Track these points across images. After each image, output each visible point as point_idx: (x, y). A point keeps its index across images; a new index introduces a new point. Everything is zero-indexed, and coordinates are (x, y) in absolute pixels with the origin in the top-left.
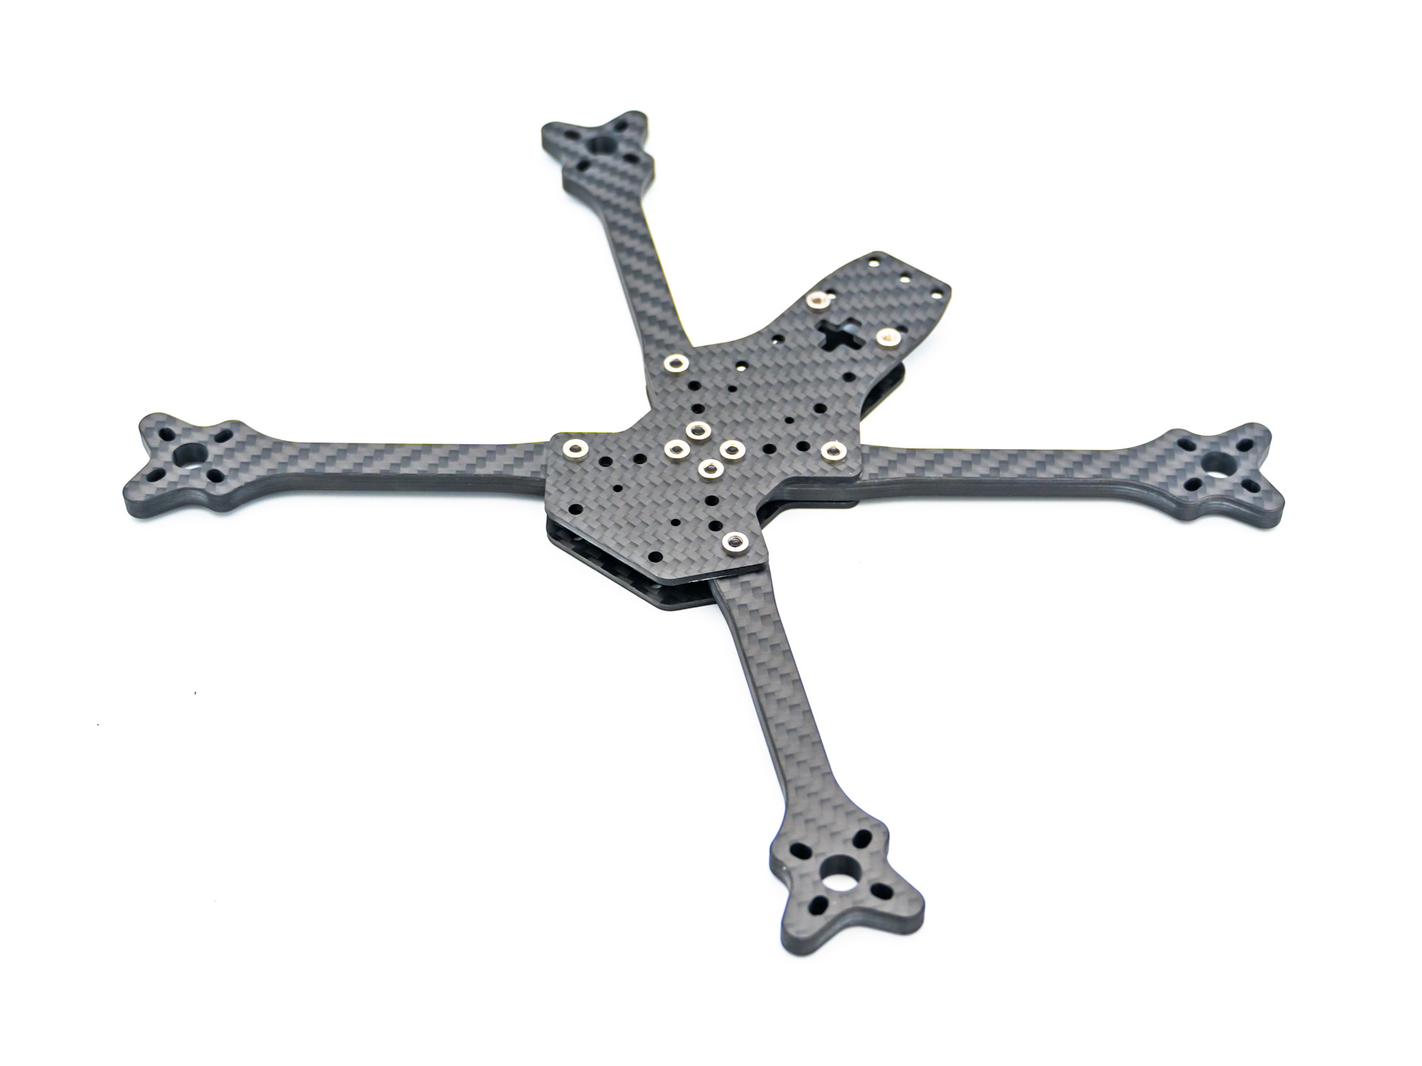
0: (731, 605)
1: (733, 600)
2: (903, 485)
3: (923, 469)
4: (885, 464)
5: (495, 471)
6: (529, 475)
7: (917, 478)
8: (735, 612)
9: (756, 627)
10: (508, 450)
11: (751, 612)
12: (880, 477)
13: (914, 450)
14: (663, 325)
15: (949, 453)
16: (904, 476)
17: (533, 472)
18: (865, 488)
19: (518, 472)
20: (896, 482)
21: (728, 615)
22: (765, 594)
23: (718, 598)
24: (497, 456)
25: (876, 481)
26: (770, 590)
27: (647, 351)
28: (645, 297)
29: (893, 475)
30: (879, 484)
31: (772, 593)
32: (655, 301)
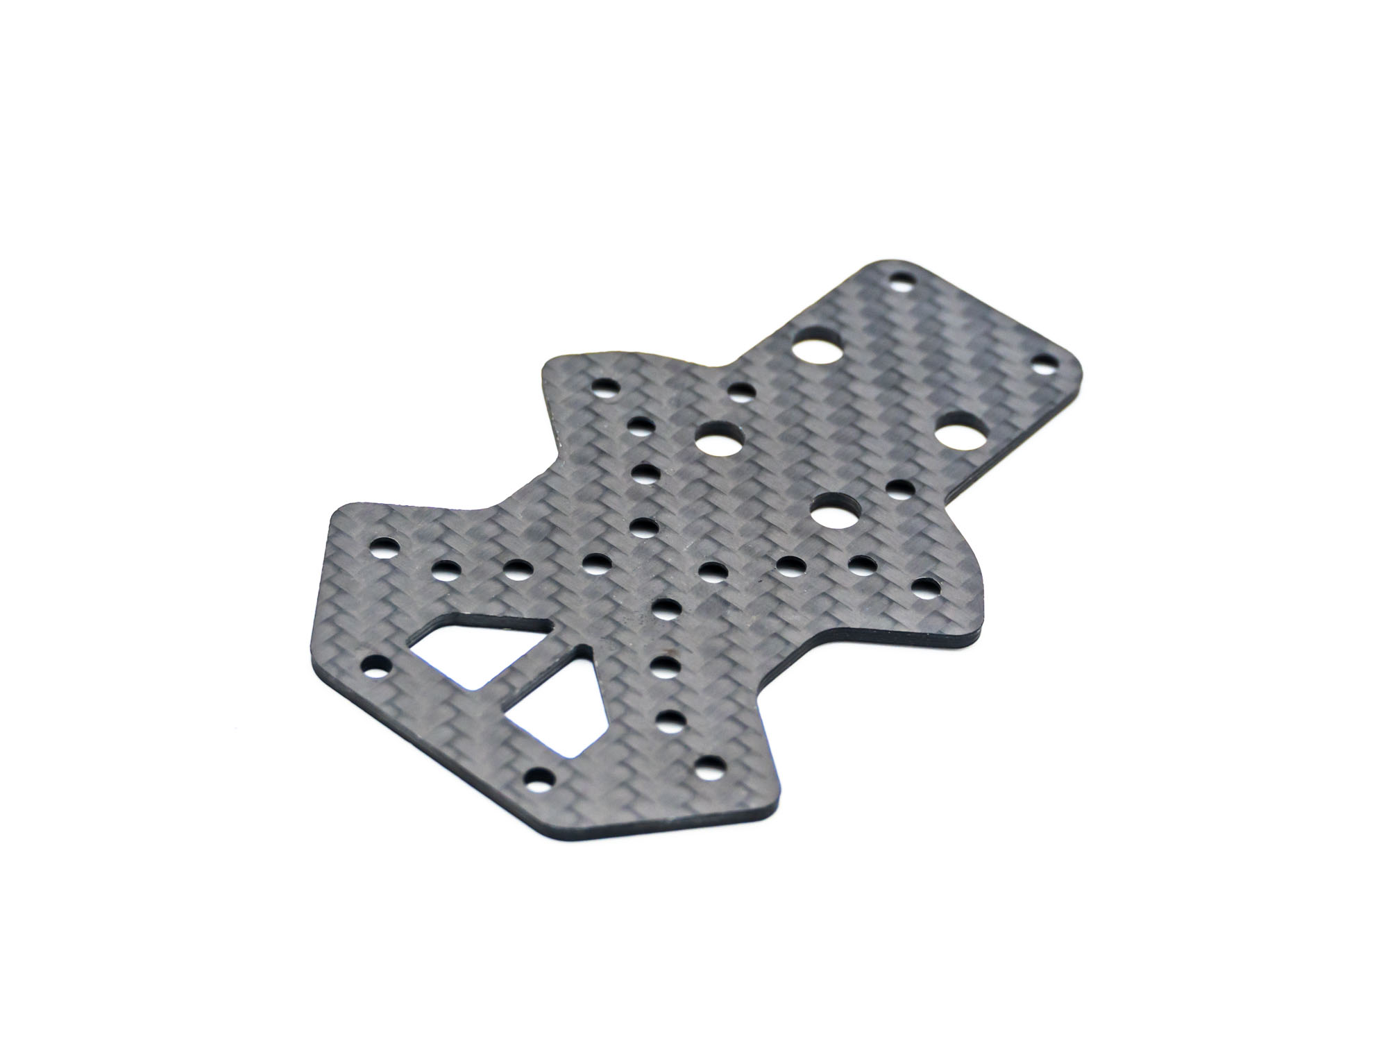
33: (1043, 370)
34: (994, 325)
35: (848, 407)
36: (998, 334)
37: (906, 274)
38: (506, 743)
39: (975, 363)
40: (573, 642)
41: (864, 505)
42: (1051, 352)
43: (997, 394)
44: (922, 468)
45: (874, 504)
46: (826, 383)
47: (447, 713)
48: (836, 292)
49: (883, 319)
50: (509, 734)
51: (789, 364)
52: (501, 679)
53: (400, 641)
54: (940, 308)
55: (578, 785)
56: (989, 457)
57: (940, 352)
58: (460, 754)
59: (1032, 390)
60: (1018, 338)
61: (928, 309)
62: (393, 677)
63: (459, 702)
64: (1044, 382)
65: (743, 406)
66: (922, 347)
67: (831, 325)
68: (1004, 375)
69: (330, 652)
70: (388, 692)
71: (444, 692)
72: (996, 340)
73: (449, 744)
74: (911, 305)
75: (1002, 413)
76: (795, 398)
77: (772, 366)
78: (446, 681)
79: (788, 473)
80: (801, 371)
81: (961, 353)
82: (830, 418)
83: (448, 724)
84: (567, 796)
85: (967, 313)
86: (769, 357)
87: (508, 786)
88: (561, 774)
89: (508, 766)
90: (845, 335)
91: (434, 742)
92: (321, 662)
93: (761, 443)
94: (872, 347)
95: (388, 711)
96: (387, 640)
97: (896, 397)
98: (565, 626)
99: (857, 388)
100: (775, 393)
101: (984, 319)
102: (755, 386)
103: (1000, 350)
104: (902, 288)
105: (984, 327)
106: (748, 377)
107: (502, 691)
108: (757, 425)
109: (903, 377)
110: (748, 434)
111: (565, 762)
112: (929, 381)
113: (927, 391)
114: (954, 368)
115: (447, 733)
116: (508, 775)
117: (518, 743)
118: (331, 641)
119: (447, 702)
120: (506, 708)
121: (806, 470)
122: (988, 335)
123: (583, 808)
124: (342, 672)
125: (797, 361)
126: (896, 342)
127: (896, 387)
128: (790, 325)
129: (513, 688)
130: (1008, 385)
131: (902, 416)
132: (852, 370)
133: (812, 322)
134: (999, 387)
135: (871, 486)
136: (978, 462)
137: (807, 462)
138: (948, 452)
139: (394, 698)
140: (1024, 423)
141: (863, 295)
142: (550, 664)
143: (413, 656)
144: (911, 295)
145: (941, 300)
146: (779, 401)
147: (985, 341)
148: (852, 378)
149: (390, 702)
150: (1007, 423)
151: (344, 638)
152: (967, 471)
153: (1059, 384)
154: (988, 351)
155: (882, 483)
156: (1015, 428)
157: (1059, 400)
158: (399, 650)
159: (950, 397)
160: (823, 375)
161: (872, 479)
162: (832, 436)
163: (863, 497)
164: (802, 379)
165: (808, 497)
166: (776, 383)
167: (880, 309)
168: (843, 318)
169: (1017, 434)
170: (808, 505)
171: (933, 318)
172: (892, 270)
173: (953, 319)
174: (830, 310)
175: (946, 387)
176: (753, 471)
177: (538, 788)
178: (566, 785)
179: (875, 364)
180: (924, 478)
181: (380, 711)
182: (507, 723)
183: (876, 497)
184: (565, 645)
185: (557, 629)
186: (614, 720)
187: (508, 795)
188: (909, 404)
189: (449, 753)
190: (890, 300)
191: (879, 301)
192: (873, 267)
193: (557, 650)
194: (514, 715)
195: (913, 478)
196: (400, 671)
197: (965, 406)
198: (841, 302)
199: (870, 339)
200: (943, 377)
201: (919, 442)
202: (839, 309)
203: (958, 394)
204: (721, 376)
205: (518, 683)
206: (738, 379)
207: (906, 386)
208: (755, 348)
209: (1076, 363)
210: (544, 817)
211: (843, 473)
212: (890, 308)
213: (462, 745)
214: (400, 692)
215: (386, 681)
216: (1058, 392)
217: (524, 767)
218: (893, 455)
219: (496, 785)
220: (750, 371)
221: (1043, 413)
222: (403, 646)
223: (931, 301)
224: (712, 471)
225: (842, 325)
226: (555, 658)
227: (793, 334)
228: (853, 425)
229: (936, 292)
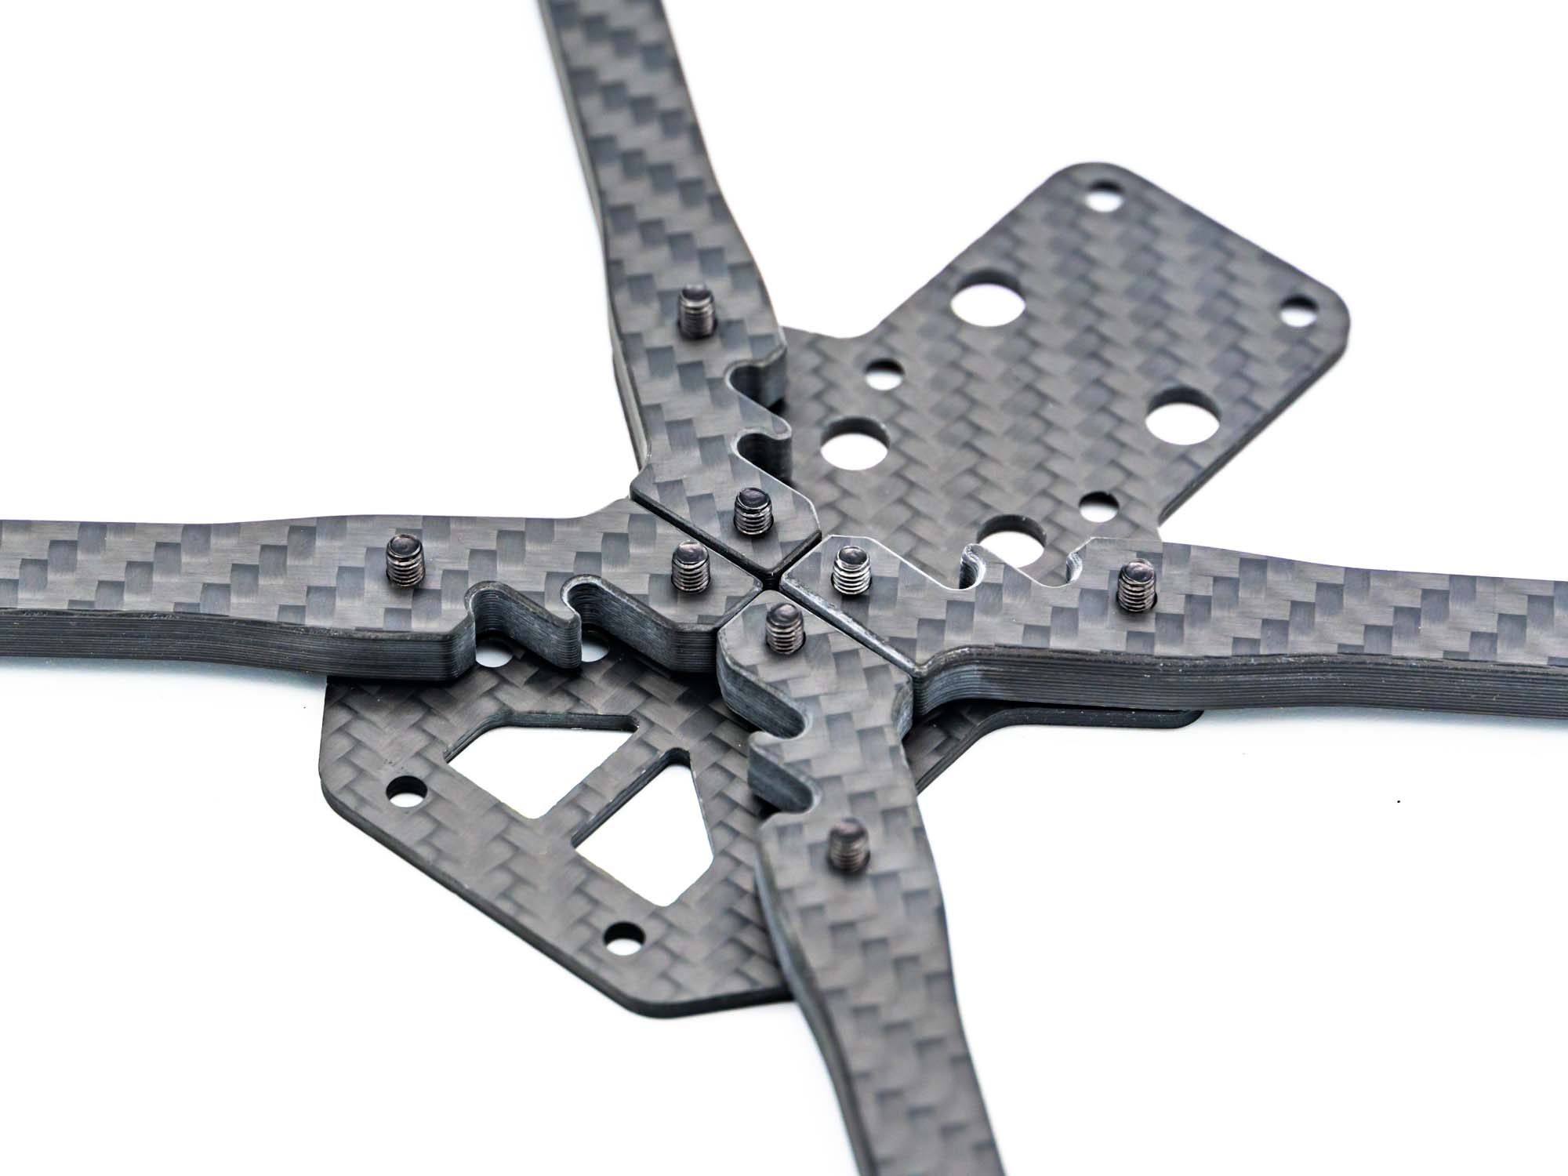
0: (835, 1008)
1: (840, 992)
2: (1330, 676)
3: (1387, 632)
4: (1282, 613)
5: (177, 604)
6: (272, 615)
7: (1368, 660)
8: (846, 1029)
9: (902, 1071)
10: (215, 541)
11: (890, 1029)
12: (1263, 651)
13: (1366, 574)
14: (662, 176)
15: (1465, 586)
16: (1333, 649)
17: (283, 608)
18: (1220, 679)
19: (241, 607)
20: (1311, 664)
21: (823, 1033)
22: (931, 978)
23: (797, 985)
24: (185, 559)
25: (1253, 661)
26: (942, 967)
27: (613, 256)
28: (613, 93)
29: (1303, 644)
30: (1260, 669)
31: (949, 975)
32: (642, 108)
33: (1298, 319)
34: (1231, 255)
35: (1029, 387)
36: (1236, 268)
37: (1110, 180)
38: (580, 890)
39: (1204, 313)
40: (664, 747)
41: (1047, 531)
42: (1309, 292)
43: (1233, 358)
44: (1129, 474)
45: (1063, 529)
46: (999, 353)
47: (502, 852)
48: (1014, 216)
49: (1078, 253)
50: (583, 876)
51: (949, 327)
52: (571, 802)
53: (436, 755)
54: (1156, 232)
55: (675, 943)
56: (1219, 451)
57: (1155, 299)
58: (521, 908)
59: (1281, 349)
60: (1260, 273)
61: (1139, 234)
62: (428, 805)
63: (516, 836)
64: (1300, 337)
65: (888, 394)
66: (1131, 292)
67: (1006, 267)
68: (1243, 330)
69: (345, 775)
70: (424, 827)
71: (497, 823)
72: (1232, 278)
73: (505, 895)
74: (1115, 230)
75: (1240, 388)
76: (958, 379)
77: (927, 332)
78: (499, 807)
79: (948, 489)
80: (965, 337)
81: (1185, 299)
82: (1004, 406)
83: (503, 867)
84: (660, 959)
85: (1193, 239)
86: (921, 319)
87: (584, 949)
88: (652, 930)
89: (583, 921)
90: (1025, 281)
91: (485, 893)
92: (334, 789)
93: (911, 447)
94: (1064, 296)
95: (424, 852)
96: (419, 754)
97: (1094, 369)
98: (651, 724)
99: (1041, 359)
100: (930, 372)
101: (1217, 245)
102: (902, 362)
103: (1240, 292)
104: (1104, 203)
105: (1217, 257)
106: (892, 350)
107: (572, 819)
108: (905, 421)
109: (1104, 339)
110: (892, 434)
111: (657, 913)
112: (1140, 343)
113: (1137, 358)
114: (1175, 324)
115: (503, 880)
116: (584, 933)
117: (594, 889)
118: (346, 759)
119: (501, 837)
120: (577, 841)
121: (970, 483)
122: (1221, 270)
123: (680, 973)
124: (362, 800)
125: (960, 323)
126: (1096, 288)
127: (1094, 355)
128: (950, 269)
129: (586, 813)
130: (1248, 345)
131: (1101, 396)
132: (1036, 333)
133: (981, 263)
134: (1234, 347)
135: (1059, 502)
136: (1205, 460)
137: (972, 471)
138: (1162, 449)
139: (431, 835)
140: (1267, 402)
141: (1051, 219)
142: (634, 778)
143: (453, 774)
144: (1117, 215)
145: (1158, 221)
146: (937, 383)
147: (1218, 281)
148: (1035, 344)
149: (426, 841)
150: (1245, 400)
151: (364, 753)
152: (1188, 474)
153: (1317, 340)
154: (1222, 294)
155: (1071, 496)
156: (1256, 408)
157: (1317, 364)
158: (435, 767)
159: (1165, 365)
160: (995, 342)
161: (1060, 492)
162: (1008, 432)
163: (1048, 520)
164: (966, 349)
165: (975, 523)
166: (932, 358)
167: (1073, 238)
168: (1022, 255)
169: (1259, 417)
170: (974, 534)
171: (1146, 249)
172: (1089, 178)
173: (1175, 249)
174: (1004, 243)
175: (1163, 351)
176: (900, 489)
177: (624, 948)
178: (659, 944)
179: (1067, 321)
180: (1132, 489)
181: (414, 853)
182: (580, 861)
183: (1064, 518)
184: (654, 750)
185: (642, 728)
186: (720, 853)
187: (585, 961)
188: (1113, 380)
189: (506, 907)
190: (1088, 225)
191: (1073, 225)
192: (1065, 176)
193: (643, 758)
194: (587, 850)
195: (1117, 489)
196: (438, 797)
197: (1189, 380)
198: (1020, 231)
199: (1059, 284)
200: (1158, 337)
201: (1125, 435)
202: (1018, 242)
203: (1179, 361)
204: (857, 349)
205: (594, 807)
206: (879, 354)
207: (1109, 354)
208: (902, 309)
209: (1341, 307)
210: (633, 988)
211: (1024, 487)
212: (1088, 237)
213: (521, 895)
214: (439, 826)
215: (421, 811)
216: (1316, 351)
217: (604, 922)
218: (1090, 456)
219: (568, 948)
220: (895, 341)
221: (1295, 384)
222: (441, 761)
223: (1144, 223)
224: (846, 493)
225: (1022, 266)
226: (640, 769)
227: (954, 282)
228: (1035, 414)
229: (1152, 208)
